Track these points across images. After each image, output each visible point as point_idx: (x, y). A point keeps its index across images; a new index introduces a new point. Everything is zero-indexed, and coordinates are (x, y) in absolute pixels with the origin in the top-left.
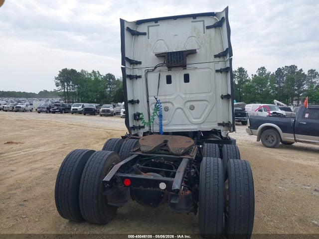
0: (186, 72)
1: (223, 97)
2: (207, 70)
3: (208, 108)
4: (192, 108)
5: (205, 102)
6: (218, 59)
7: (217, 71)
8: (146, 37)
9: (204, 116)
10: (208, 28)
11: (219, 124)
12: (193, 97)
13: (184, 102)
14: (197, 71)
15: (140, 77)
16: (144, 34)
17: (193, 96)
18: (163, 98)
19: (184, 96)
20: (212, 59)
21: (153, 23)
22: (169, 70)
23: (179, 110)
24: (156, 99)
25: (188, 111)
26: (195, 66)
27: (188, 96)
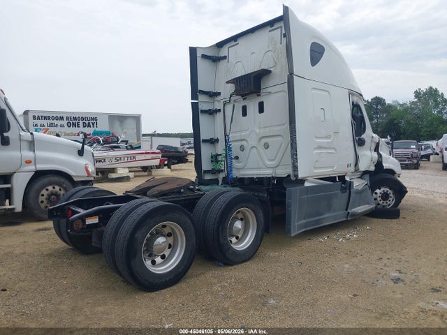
0: (260, 99)
3: (283, 145)
4: (267, 146)
5: (280, 138)
8: (226, 61)
9: (278, 156)
10: (285, 35)
12: (267, 132)
13: (258, 139)
14: (271, 96)
15: (219, 110)
16: (225, 58)
17: (267, 130)
18: (238, 134)
19: (258, 131)
21: (233, 43)
22: (244, 99)
23: (254, 150)
25: (262, 150)
26: (269, 90)
27: (262, 131)
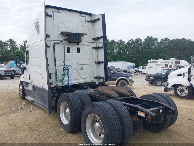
1: (96, 63)
2: (89, 47)
3: (90, 68)
4: (82, 69)
5: (88, 65)
6: (93, 41)
7: (93, 48)
9: (88, 73)
10: (88, 21)
11: (95, 78)
13: (78, 65)
14: (84, 47)
16: (51, 16)
17: (82, 61)
19: (77, 61)
20: (91, 41)
23: (75, 71)
24: (64, 63)
25: (80, 71)
27: (80, 61)
